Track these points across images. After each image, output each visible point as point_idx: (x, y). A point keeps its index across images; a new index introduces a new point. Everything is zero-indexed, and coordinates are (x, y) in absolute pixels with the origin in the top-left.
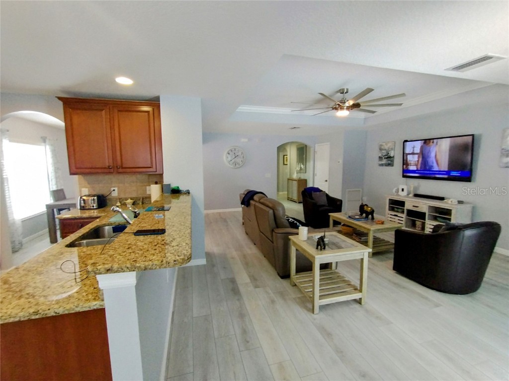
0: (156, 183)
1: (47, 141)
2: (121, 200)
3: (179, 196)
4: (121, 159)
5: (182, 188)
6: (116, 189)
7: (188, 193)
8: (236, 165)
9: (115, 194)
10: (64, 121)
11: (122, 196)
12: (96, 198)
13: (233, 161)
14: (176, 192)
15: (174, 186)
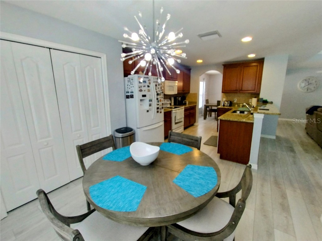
0: (255, 97)
1: (205, 80)
2: (237, 104)
3: (266, 104)
4: (242, 86)
5: (269, 100)
6: (236, 99)
7: (272, 103)
8: (307, 90)
9: (235, 101)
10: (223, 73)
11: (238, 103)
12: (229, 102)
13: (306, 87)
14: (265, 102)
15: (264, 99)
